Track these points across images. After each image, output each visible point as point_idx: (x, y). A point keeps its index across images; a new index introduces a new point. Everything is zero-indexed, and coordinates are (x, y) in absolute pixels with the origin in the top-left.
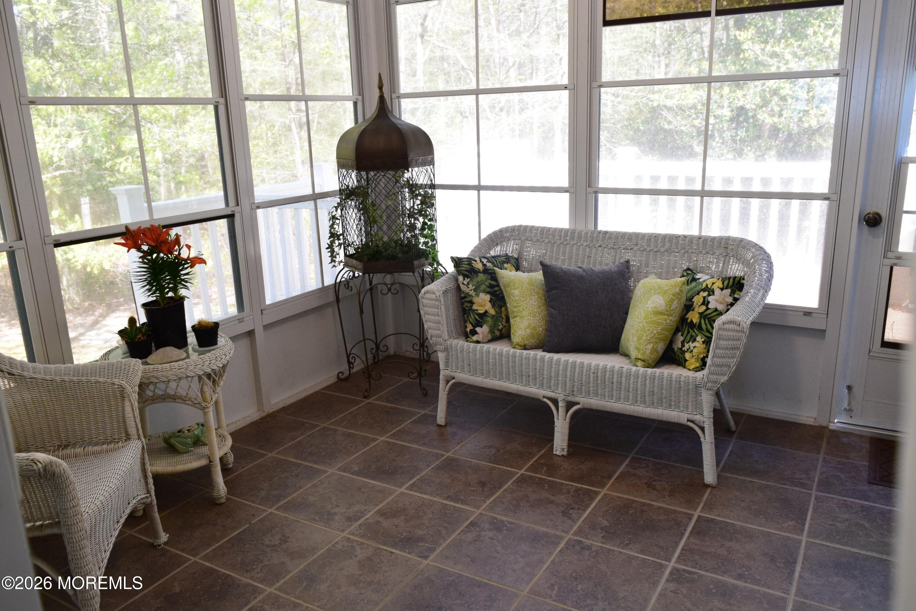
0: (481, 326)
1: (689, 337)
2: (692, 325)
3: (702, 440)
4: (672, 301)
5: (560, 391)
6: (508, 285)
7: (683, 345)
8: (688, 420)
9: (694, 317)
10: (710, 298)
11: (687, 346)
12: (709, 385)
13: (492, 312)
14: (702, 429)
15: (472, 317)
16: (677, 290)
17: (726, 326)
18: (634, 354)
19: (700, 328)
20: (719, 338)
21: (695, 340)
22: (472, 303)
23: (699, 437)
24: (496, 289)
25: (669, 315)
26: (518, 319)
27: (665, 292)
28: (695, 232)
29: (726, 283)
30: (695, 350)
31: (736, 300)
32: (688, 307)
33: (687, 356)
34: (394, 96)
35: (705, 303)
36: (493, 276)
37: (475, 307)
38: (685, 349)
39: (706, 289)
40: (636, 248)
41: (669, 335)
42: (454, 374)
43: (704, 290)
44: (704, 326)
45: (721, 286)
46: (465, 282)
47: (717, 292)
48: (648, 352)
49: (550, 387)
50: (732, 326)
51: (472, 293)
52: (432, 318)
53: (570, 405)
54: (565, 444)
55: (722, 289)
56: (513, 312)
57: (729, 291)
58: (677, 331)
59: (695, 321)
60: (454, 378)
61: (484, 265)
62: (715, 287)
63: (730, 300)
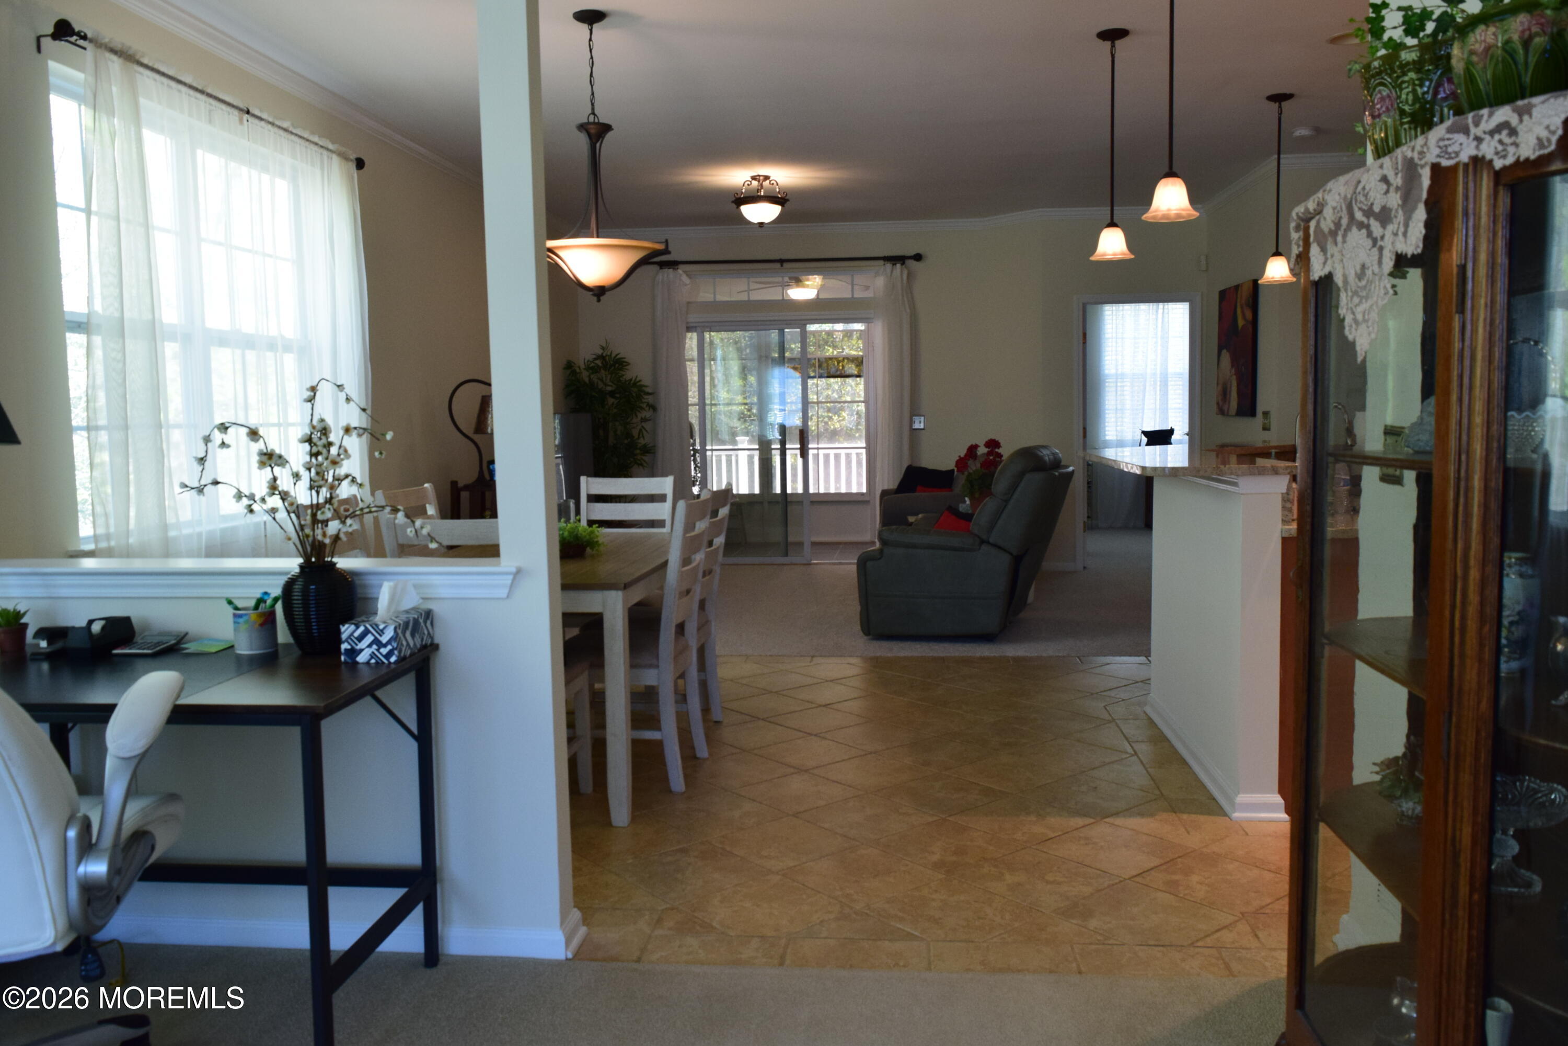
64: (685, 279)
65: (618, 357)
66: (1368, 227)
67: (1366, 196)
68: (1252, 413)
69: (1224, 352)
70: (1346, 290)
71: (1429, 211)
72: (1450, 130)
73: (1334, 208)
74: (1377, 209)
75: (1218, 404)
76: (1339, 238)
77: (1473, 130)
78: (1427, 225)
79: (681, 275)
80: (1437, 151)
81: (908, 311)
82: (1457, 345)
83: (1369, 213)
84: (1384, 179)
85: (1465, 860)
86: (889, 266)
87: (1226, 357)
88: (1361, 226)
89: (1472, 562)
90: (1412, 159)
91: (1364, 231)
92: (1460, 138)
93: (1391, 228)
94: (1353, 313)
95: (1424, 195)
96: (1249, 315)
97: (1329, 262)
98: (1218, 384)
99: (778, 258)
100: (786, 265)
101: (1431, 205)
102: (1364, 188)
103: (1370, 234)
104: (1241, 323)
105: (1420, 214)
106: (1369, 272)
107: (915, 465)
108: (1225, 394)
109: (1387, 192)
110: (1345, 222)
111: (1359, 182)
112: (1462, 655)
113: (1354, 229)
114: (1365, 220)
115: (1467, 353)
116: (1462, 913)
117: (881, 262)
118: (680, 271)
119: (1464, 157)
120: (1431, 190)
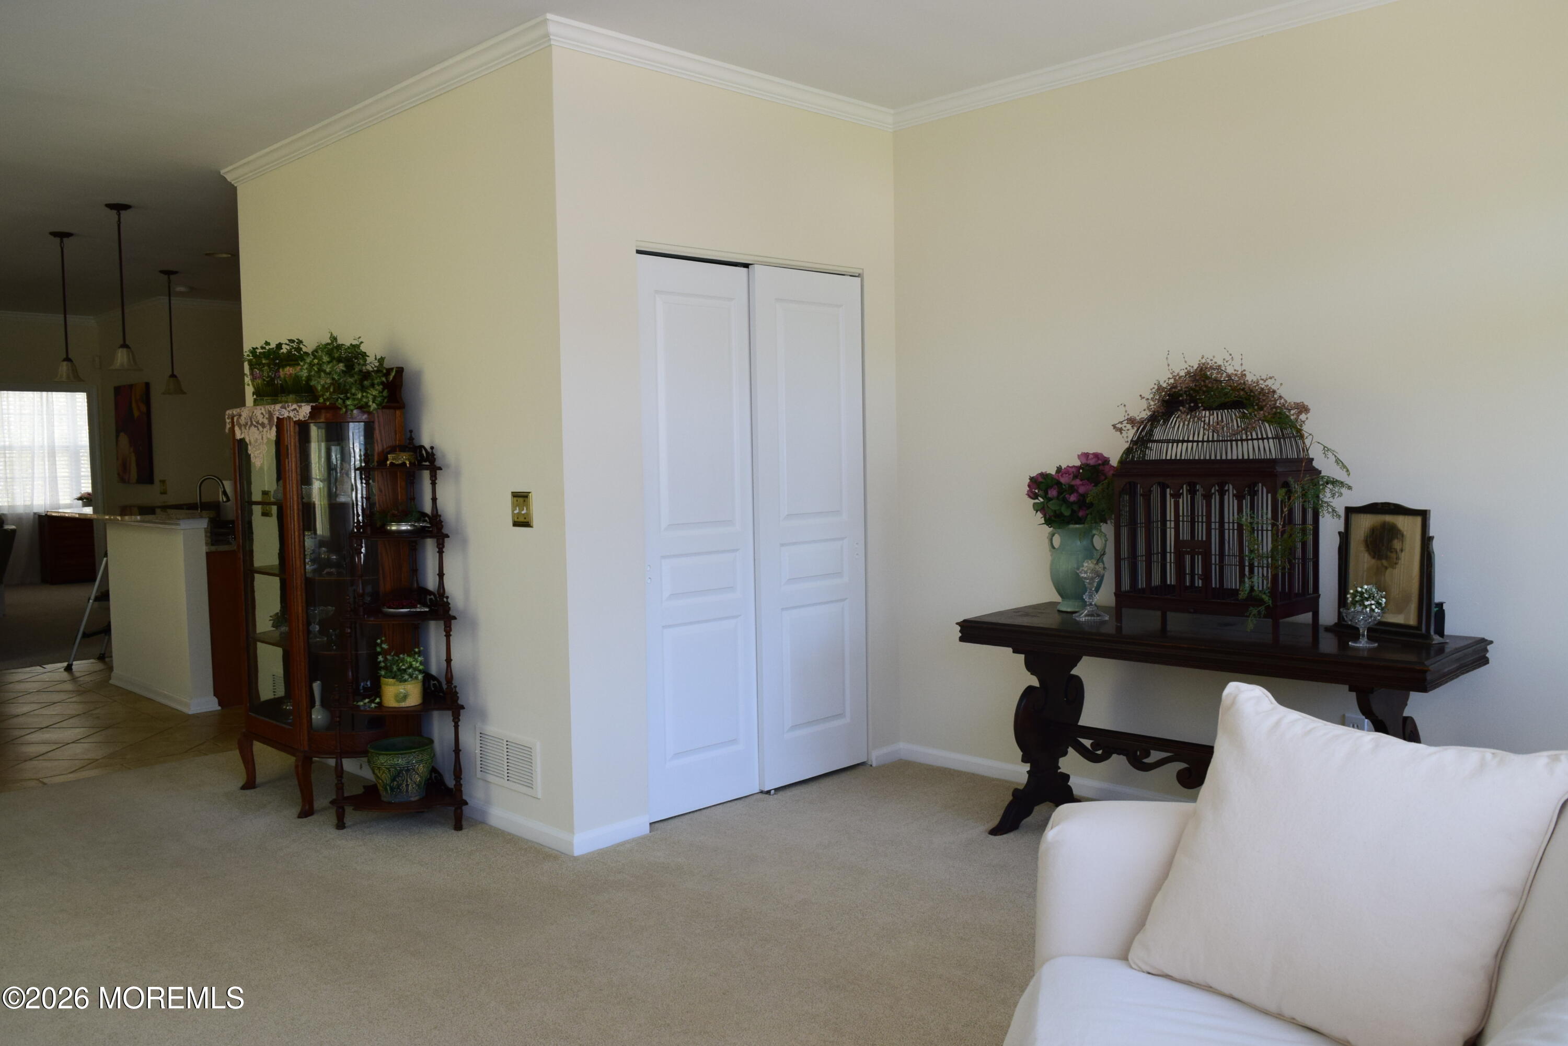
66: (257, 427)
67: (256, 417)
68: (150, 481)
69: (122, 434)
70: (250, 445)
71: (277, 428)
72: (281, 407)
73: (245, 418)
74: (260, 422)
75: (118, 474)
76: (247, 428)
77: (287, 409)
78: (277, 432)
80: (278, 413)
82: (287, 468)
83: (258, 423)
84: (262, 414)
85: (300, 619)
87: (124, 439)
88: (255, 426)
89: (296, 530)
90: (271, 411)
91: (256, 428)
92: (284, 410)
93: (265, 430)
94: (254, 453)
95: (275, 423)
96: (144, 409)
97: (243, 434)
98: (117, 459)
101: (277, 426)
102: (255, 415)
103: (258, 429)
104: (136, 413)
105: (274, 429)
106: (259, 441)
108: (124, 466)
109: (263, 418)
110: (249, 423)
111: (253, 412)
112: (295, 557)
113: (253, 427)
114: (256, 425)
115: (290, 470)
116: (301, 634)
119: (285, 416)
120: (277, 422)
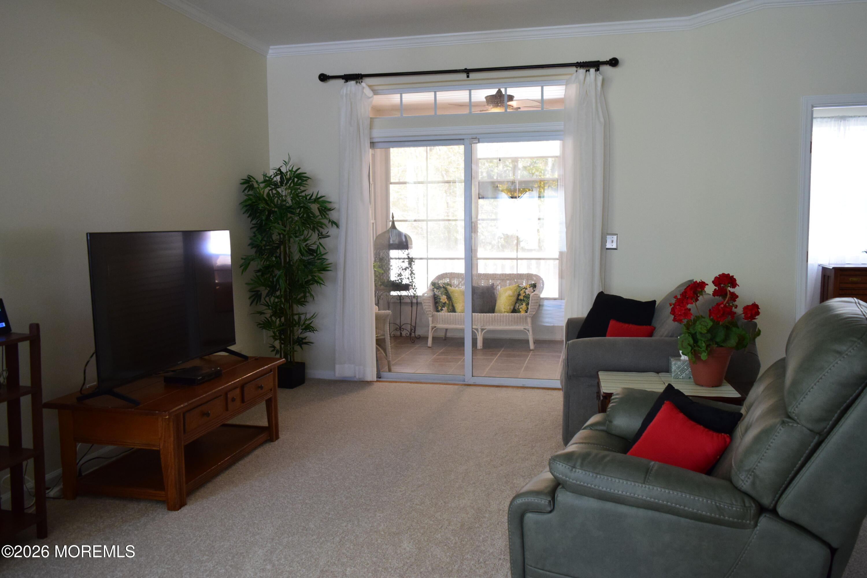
0: (444, 307)
1: (520, 304)
2: (521, 300)
3: (529, 335)
4: (514, 292)
5: (479, 325)
6: (453, 292)
7: (519, 307)
8: (524, 329)
9: (521, 297)
10: (526, 291)
11: (520, 307)
12: (530, 316)
13: (447, 302)
14: (528, 331)
15: (440, 304)
16: (516, 288)
17: (534, 296)
18: (503, 310)
19: (524, 300)
20: (532, 300)
21: (522, 305)
22: (440, 299)
23: (527, 333)
24: (448, 294)
25: (514, 297)
26: (458, 304)
27: (512, 289)
28: (515, 272)
29: (531, 285)
30: (523, 308)
31: (534, 291)
32: (519, 295)
33: (521, 310)
34: (388, 221)
35: (525, 292)
36: (446, 289)
37: (441, 300)
38: (520, 308)
39: (524, 288)
40: (495, 279)
41: (514, 303)
42: (436, 325)
43: (524, 289)
44: (525, 300)
45: (529, 286)
46: (437, 291)
47: (528, 288)
48: (508, 309)
49: (475, 325)
50: (535, 296)
51: (440, 295)
52: (427, 304)
53: (482, 330)
54: (481, 345)
55: (530, 287)
56: (456, 302)
57: (532, 288)
58: (516, 303)
59: (522, 299)
60: (436, 327)
61: (443, 285)
62: (527, 287)
63: (532, 291)
64: (368, 92)
65: (299, 172)
79: (363, 88)
81: (602, 120)
86: (582, 71)
99: (463, 68)
100: (472, 75)
107: (606, 293)
117: (574, 69)
118: (363, 84)
